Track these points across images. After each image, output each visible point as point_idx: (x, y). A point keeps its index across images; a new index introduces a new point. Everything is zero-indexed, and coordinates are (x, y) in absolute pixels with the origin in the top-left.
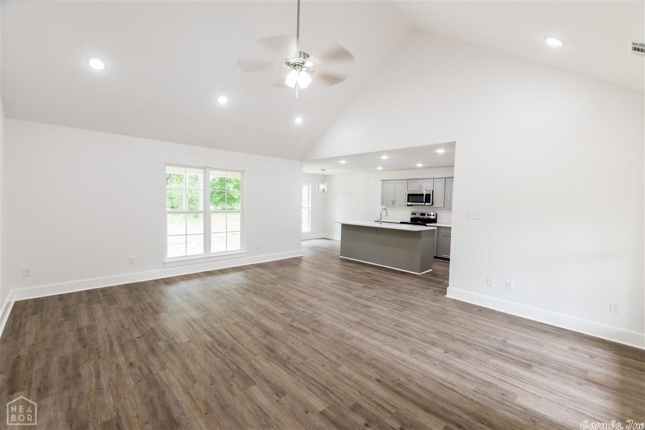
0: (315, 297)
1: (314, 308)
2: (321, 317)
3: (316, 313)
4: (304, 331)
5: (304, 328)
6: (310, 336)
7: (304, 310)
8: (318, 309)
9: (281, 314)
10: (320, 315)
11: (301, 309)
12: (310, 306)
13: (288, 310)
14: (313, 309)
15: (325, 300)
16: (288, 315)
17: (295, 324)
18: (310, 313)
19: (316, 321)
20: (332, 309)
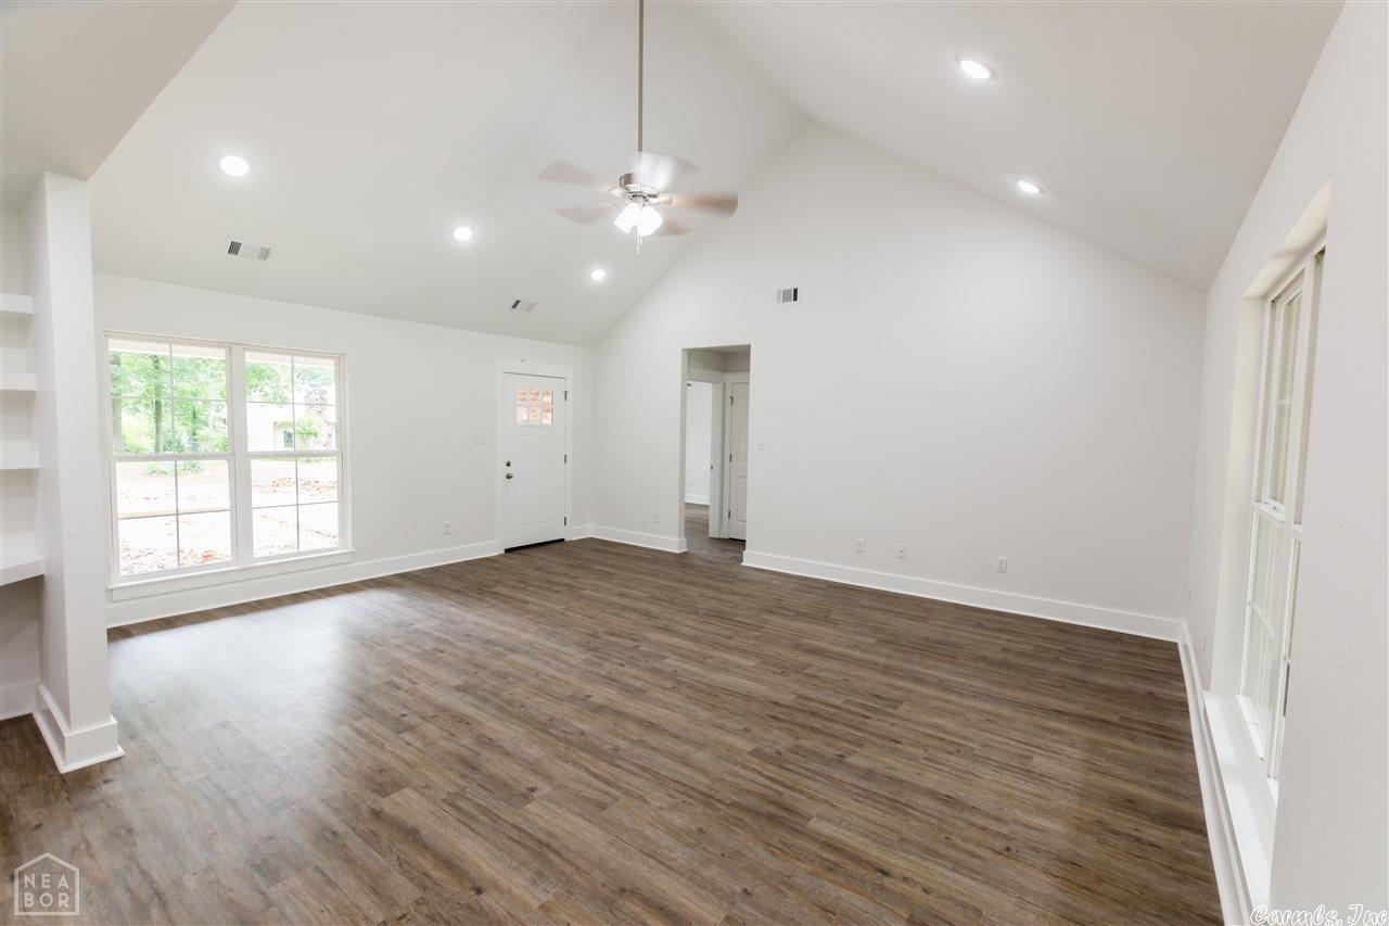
0: (600, 709)
1: (600, 676)
2: (583, 657)
3: (594, 664)
4: (612, 634)
5: (613, 639)
6: (601, 630)
7: (621, 668)
8: (591, 672)
9: (666, 658)
10: (585, 661)
11: (628, 669)
12: (610, 680)
13: (657, 665)
14: (603, 673)
15: (572, 698)
16: (648, 655)
17: (632, 644)
18: (606, 664)
19: (594, 650)
20: (559, 675)
